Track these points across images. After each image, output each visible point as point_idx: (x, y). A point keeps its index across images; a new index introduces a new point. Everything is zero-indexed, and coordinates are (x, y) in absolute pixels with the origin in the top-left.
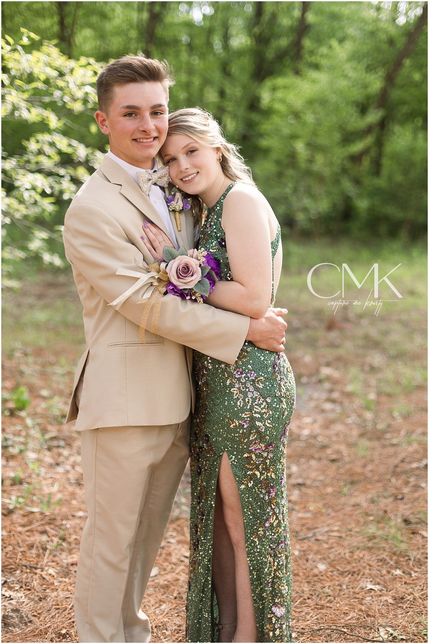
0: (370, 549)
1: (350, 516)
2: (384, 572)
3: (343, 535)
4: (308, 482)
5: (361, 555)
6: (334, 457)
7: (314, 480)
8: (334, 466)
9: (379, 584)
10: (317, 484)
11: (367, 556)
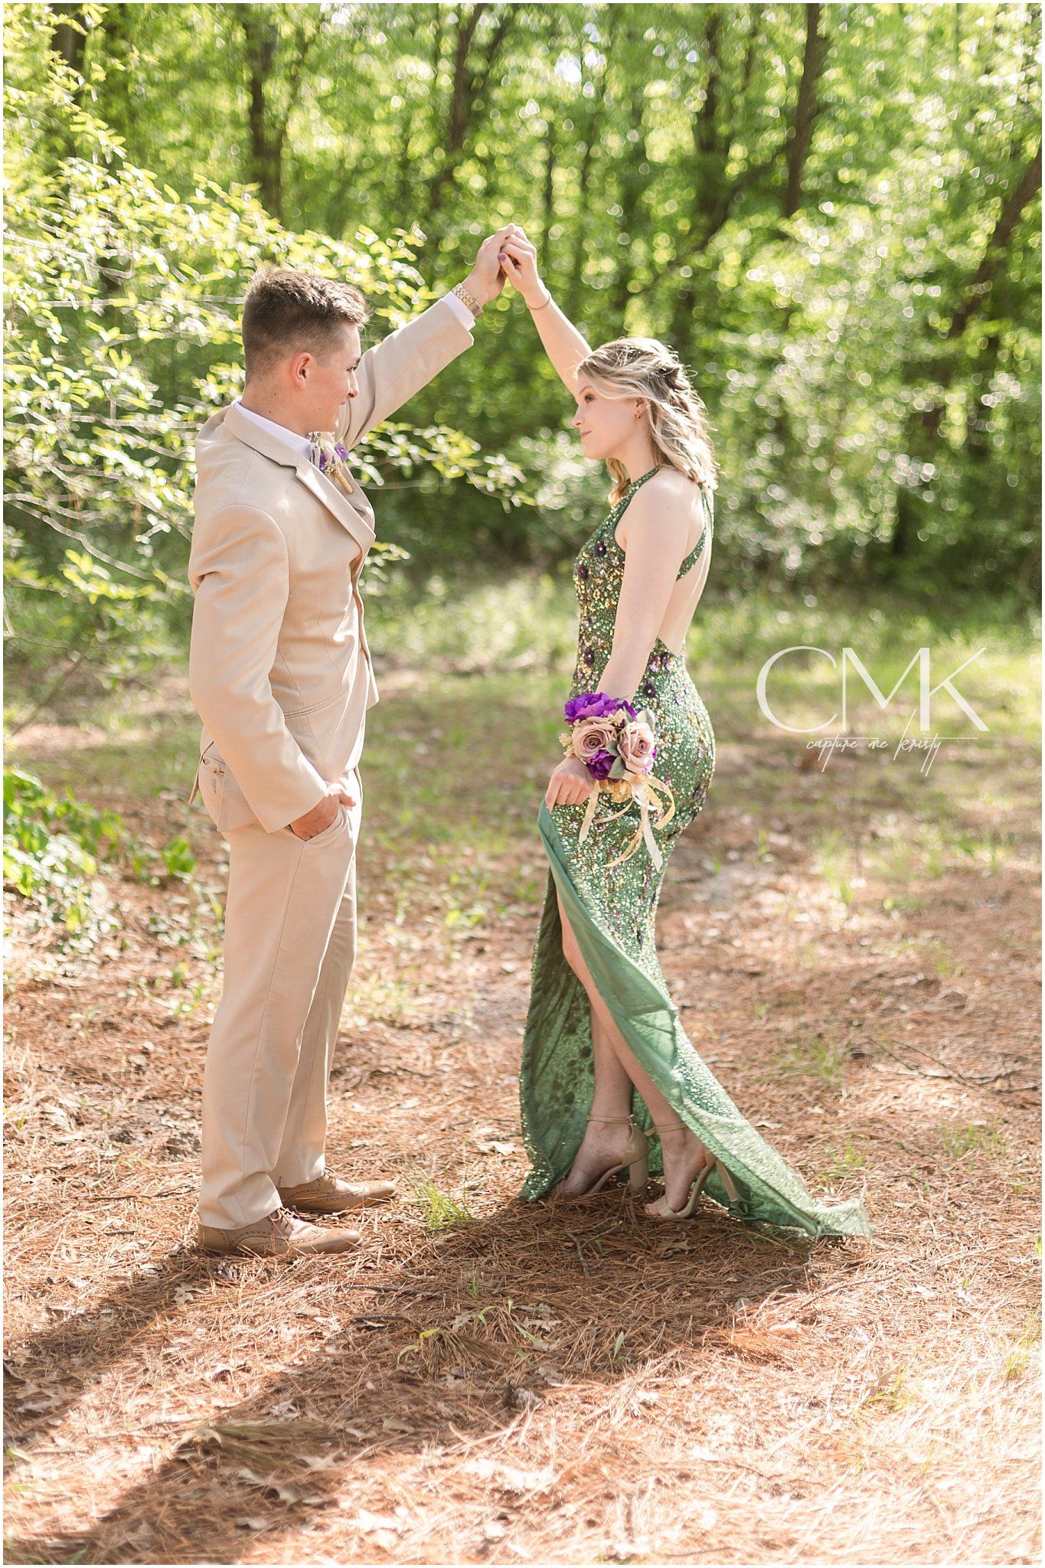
0: (779, 1084)
1: (758, 1043)
2: (793, 1109)
3: (739, 1066)
4: (700, 1005)
5: (762, 1089)
6: (757, 969)
7: (710, 1002)
8: (754, 983)
9: (779, 1122)
10: (715, 1005)
11: (773, 1091)
